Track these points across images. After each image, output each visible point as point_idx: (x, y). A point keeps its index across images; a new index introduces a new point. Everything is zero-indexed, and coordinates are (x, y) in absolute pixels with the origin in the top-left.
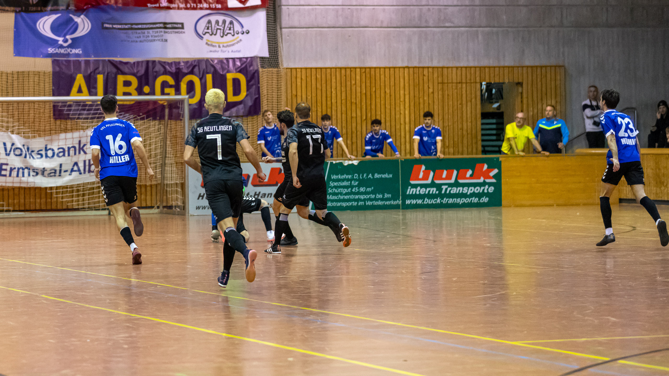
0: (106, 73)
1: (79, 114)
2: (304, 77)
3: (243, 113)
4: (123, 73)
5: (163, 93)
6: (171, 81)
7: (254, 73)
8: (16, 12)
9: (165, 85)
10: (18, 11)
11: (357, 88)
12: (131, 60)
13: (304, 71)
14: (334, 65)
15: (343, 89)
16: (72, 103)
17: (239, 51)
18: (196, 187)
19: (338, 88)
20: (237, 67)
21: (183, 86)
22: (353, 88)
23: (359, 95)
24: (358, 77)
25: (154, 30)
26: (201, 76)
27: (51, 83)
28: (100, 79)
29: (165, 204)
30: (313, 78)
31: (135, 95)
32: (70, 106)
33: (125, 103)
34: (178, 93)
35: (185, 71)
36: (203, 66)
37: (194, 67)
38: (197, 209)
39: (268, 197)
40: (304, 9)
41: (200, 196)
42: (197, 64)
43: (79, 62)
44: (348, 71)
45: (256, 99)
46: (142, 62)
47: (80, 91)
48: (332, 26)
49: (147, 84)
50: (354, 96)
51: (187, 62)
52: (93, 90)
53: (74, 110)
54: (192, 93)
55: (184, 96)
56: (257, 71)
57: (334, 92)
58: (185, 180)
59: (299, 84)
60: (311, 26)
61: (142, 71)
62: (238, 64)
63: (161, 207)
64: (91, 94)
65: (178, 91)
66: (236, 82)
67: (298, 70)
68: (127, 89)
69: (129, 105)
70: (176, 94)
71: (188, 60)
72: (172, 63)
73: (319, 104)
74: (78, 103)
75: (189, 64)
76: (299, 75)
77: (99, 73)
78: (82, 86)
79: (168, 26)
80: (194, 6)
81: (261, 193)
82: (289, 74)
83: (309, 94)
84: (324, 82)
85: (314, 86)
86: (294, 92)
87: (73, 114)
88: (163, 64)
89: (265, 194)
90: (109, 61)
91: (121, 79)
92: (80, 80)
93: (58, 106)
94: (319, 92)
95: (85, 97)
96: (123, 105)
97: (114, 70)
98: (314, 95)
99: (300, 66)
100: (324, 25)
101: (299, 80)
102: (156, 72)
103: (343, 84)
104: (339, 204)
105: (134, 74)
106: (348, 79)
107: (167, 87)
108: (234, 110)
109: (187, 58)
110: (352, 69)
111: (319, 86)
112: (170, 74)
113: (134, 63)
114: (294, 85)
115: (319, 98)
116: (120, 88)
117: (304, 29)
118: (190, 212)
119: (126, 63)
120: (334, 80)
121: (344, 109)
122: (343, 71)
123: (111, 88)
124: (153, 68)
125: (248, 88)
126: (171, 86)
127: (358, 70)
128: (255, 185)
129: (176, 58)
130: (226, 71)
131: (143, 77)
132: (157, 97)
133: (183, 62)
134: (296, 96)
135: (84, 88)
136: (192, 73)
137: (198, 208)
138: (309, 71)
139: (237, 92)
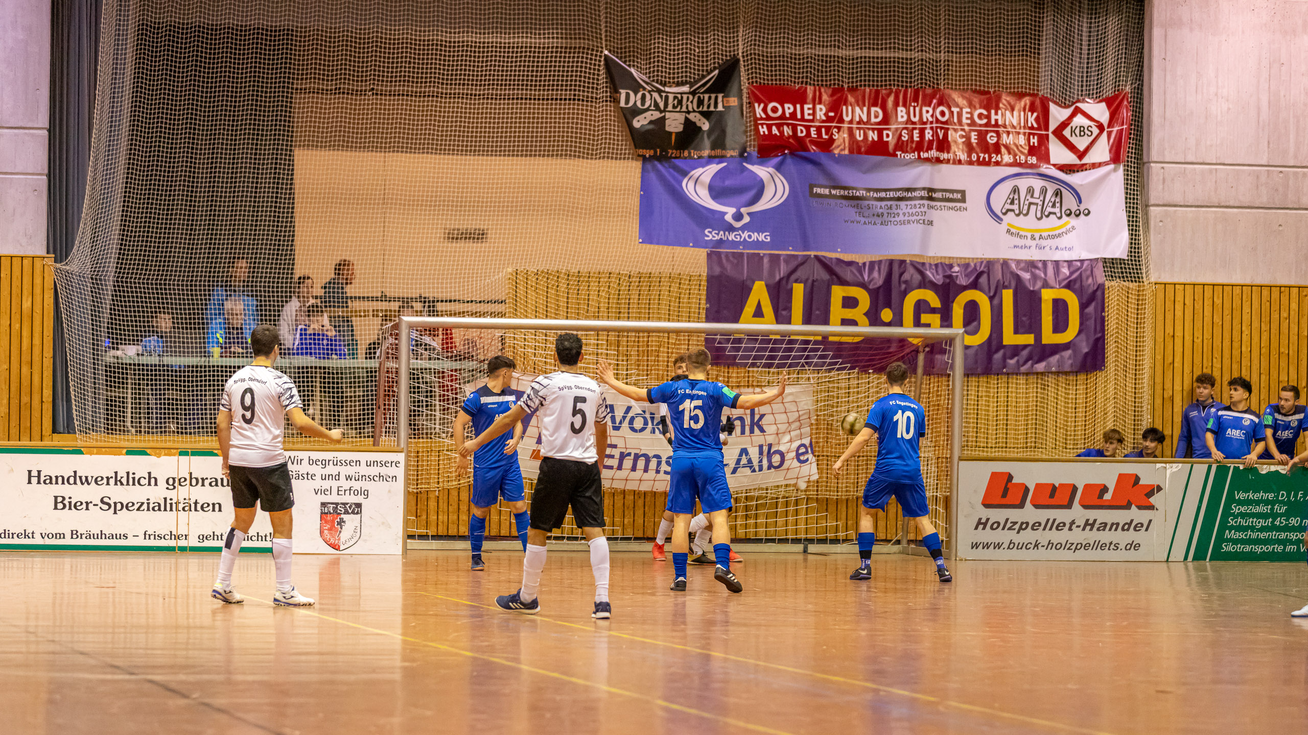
0: (810, 281)
1: (755, 358)
2: (1189, 302)
3: (1072, 365)
4: (843, 282)
5: (917, 323)
6: (934, 301)
7: (1095, 292)
8: (644, 159)
9: (921, 307)
10: (647, 156)
11: (1292, 325)
12: (859, 258)
13: (1189, 289)
14: (1248, 282)
15: (1265, 327)
16: (742, 336)
17: (1070, 249)
18: (972, 506)
19: (1256, 324)
20: (1061, 277)
21: (958, 312)
22: (1285, 325)
23: (1294, 338)
24: (1294, 306)
25: (909, 203)
26: (992, 294)
27: (704, 297)
28: (798, 290)
29: (912, 536)
30: (1208, 303)
31: (864, 326)
32: (739, 341)
33: (844, 339)
34: (946, 324)
35: (963, 281)
36: (998, 274)
37: (980, 274)
38: (972, 548)
39: (1110, 530)
40: (1195, 169)
41: (979, 523)
42: (985, 270)
43: (760, 258)
44: (1275, 292)
45: (1097, 340)
46: (880, 262)
47: (758, 313)
48: (1246, 205)
49: (888, 305)
50: (1284, 341)
51: (967, 266)
52: (784, 313)
53: (746, 350)
54: (975, 323)
55: (957, 329)
56: (1101, 287)
57: (1246, 332)
58: (951, 492)
59: (1179, 313)
60: (1206, 204)
61: (878, 279)
62: (1065, 271)
63: (904, 542)
64: (779, 320)
65: (947, 321)
66: (1060, 307)
67: (1177, 286)
68: (849, 314)
69: (852, 343)
70: (942, 326)
71: (967, 261)
72: (936, 265)
73: (1217, 355)
74: (753, 336)
75: (969, 270)
76: (1179, 298)
77: (796, 281)
78: (762, 304)
79: (935, 195)
80: (984, 158)
81: (1098, 522)
82: (1161, 295)
83: (1198, 334)
84: (1227, 312)
85: (1208, 319)
86: (1169, 330)
87: (743, 357)
88: (919, 268)
89: (1106, 524)
90: (816, 257)
91: (838, 293)
92: (759, 292)
93: (715, 340)
94: (1217, 331)
95: (768, 325)
96: (840, 343)
97: (825, 276)
98: (1207, 335)
99: (1182, 281)
100: (1231, 203)
101: (1179, 307)
102: (906, 282)
103: (1265, 319)
104: (1248, 548)
105: (863, 285)
106: (1275, 307)
107: (924, 313)
108: (1054, 359)
109: (965, 258)
110: (1283, 289)
111: (1217, 319)
112: (933, 286)
113: (864, 264)
114: (1169, 316)
115: (1217, 342)
116: (837, 310)
117: (1193, 209)
118: (959, 554)
119: (850, 263)
120: (1246, 309)
121: (1264, 364)
122: (1266, 292)
123: (818, 309)
124: (901, 275)
125: (1083, 317)
126: (933, 311)
127: (1295, 291)
128: (1086, 507)
129: (945, 258)
130: (1039, 284)
131: (881, 290)
132: (908, 329)
133: (959, 265)
134: (1173, 336)
135: (768, 309)
136: (975, 285)
137: (975, 546)
138: (1199, 289)
139: (1060, 325)
